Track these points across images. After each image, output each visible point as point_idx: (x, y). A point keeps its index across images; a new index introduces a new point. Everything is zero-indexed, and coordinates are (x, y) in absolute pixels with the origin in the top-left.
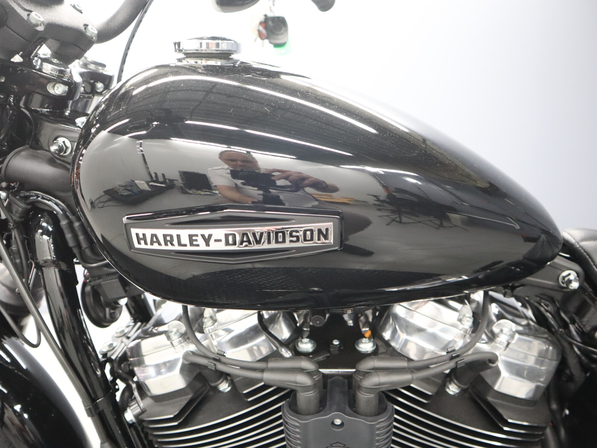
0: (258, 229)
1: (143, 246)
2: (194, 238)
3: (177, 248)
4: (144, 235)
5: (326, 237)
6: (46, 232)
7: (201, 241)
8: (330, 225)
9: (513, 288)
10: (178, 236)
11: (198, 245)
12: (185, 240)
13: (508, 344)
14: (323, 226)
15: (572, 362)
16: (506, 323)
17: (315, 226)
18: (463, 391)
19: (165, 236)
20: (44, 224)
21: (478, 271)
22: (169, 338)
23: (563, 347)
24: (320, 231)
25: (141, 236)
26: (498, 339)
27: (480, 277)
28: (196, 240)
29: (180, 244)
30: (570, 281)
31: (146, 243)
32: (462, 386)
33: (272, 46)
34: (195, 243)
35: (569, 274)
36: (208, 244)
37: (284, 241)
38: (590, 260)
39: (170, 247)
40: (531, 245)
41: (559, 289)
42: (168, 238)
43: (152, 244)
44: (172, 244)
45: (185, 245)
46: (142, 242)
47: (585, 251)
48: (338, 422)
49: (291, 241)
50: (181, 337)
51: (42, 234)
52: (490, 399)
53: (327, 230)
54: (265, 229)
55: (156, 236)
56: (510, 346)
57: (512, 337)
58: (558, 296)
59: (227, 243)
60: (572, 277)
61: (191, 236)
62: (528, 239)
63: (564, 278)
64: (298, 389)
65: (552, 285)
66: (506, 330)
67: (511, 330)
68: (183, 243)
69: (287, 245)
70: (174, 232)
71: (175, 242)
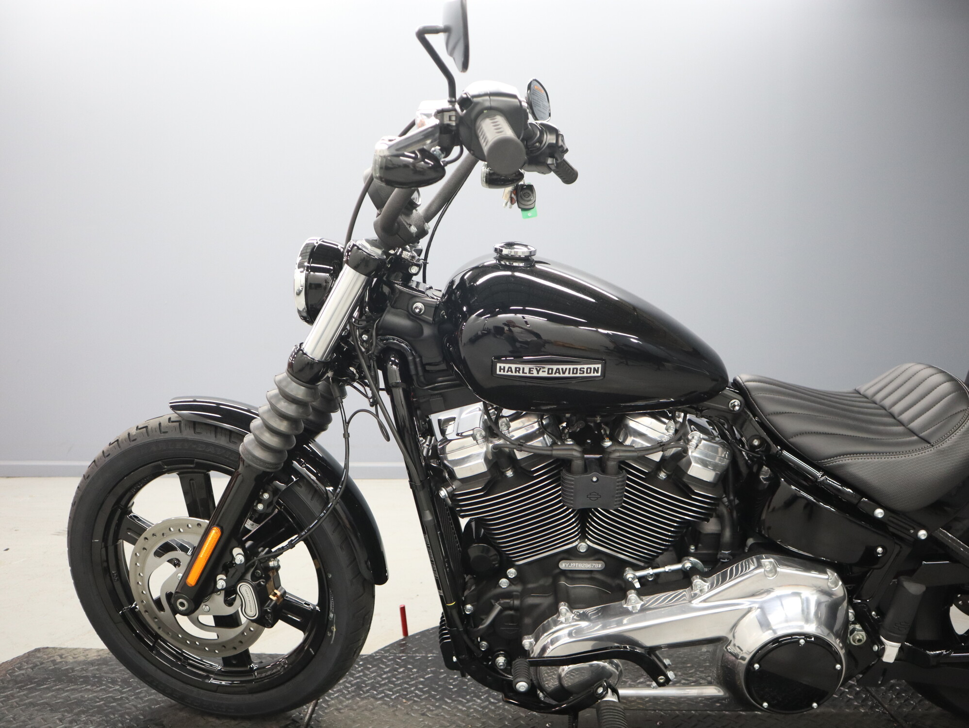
0: (564, 367)
1: (502, 373)
2: (531, 370)
3: (521, 374)
4: (504, 367)
5: (597, 372)
6: (394, 363)
7: (535, 372)
8: (600, 366)
9: (701, 411)
10: (523, 369)
11: (533, 374)
12: (526, 370)
13: (697, 446)
14: (596, 366)
15: (741, 463)
16: (696, 433)
17: (592, 366)
18: (668, 476)
19: (516, 368)
20: (393, 359)
21: (681, 396)
22: (475, 438)
23: (734, 451)
24: (594, 368)
25: (502, 368)
26: (690, 443)
27: (682, 400)
28: (532, 371)
29: (523, 372)
30: (734, 406)
31: (504, 371)
32: (668, 473)
33: (520, 210)
34: (531, 372)
35: (735, 402)
36: (538, 373)
37: (577, 373)
38: (749, 394)
39: (517, 374)
40: (714, 383)
41: (729, 411)
42: (518, 369)
43: (507, 372)
44: (519, 373)
45: (526, 373)
46: (502, 371)
47: (747, 388)
48: (595, 479)
49: (580, 373)
50: (483, 438)
51: (392, 365)
52: (685, 480)
53: (598, 368)
54: (568, 367)
55: (511, 368)
56: (698, 447)
57: (700, 442)
58: (729, 417)
59: (548, 373)
60: (736, 404)
61: (530, 369)
62: (714, 380)
63: (732, 404)
64: (574, 459)
65: (725, 409)
66: (696, 437)
67: (700, 437)
68: (525, 372)
69: (578, 375)
70: (521, 366)
71: (521, 371)
